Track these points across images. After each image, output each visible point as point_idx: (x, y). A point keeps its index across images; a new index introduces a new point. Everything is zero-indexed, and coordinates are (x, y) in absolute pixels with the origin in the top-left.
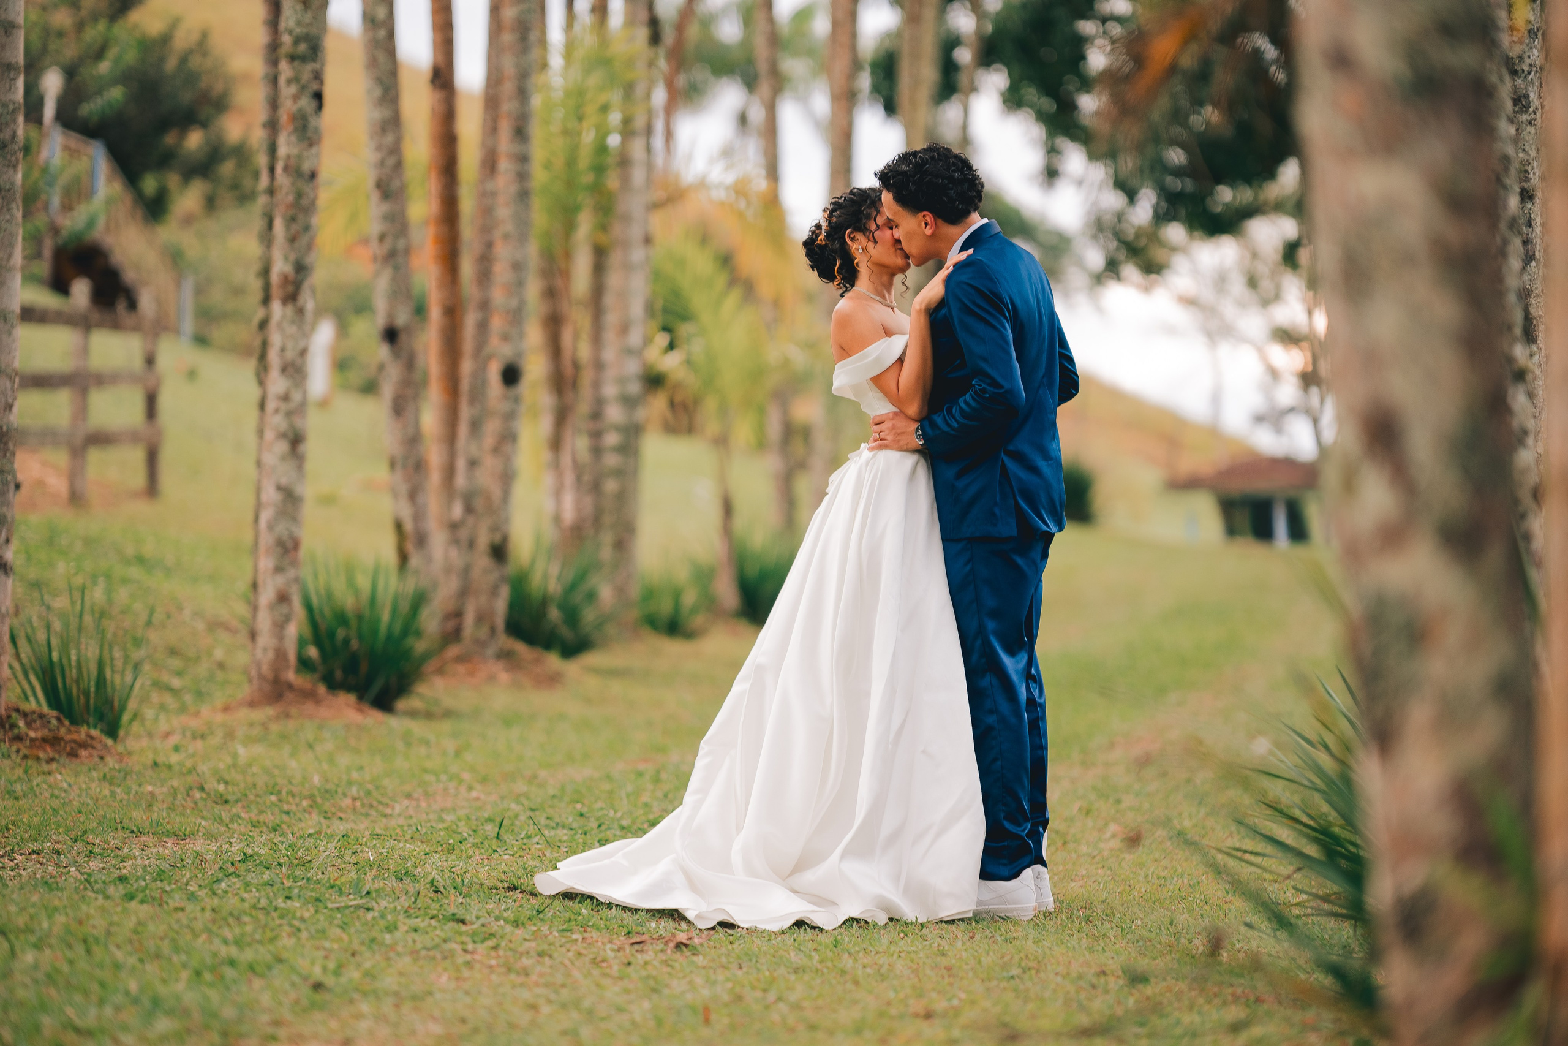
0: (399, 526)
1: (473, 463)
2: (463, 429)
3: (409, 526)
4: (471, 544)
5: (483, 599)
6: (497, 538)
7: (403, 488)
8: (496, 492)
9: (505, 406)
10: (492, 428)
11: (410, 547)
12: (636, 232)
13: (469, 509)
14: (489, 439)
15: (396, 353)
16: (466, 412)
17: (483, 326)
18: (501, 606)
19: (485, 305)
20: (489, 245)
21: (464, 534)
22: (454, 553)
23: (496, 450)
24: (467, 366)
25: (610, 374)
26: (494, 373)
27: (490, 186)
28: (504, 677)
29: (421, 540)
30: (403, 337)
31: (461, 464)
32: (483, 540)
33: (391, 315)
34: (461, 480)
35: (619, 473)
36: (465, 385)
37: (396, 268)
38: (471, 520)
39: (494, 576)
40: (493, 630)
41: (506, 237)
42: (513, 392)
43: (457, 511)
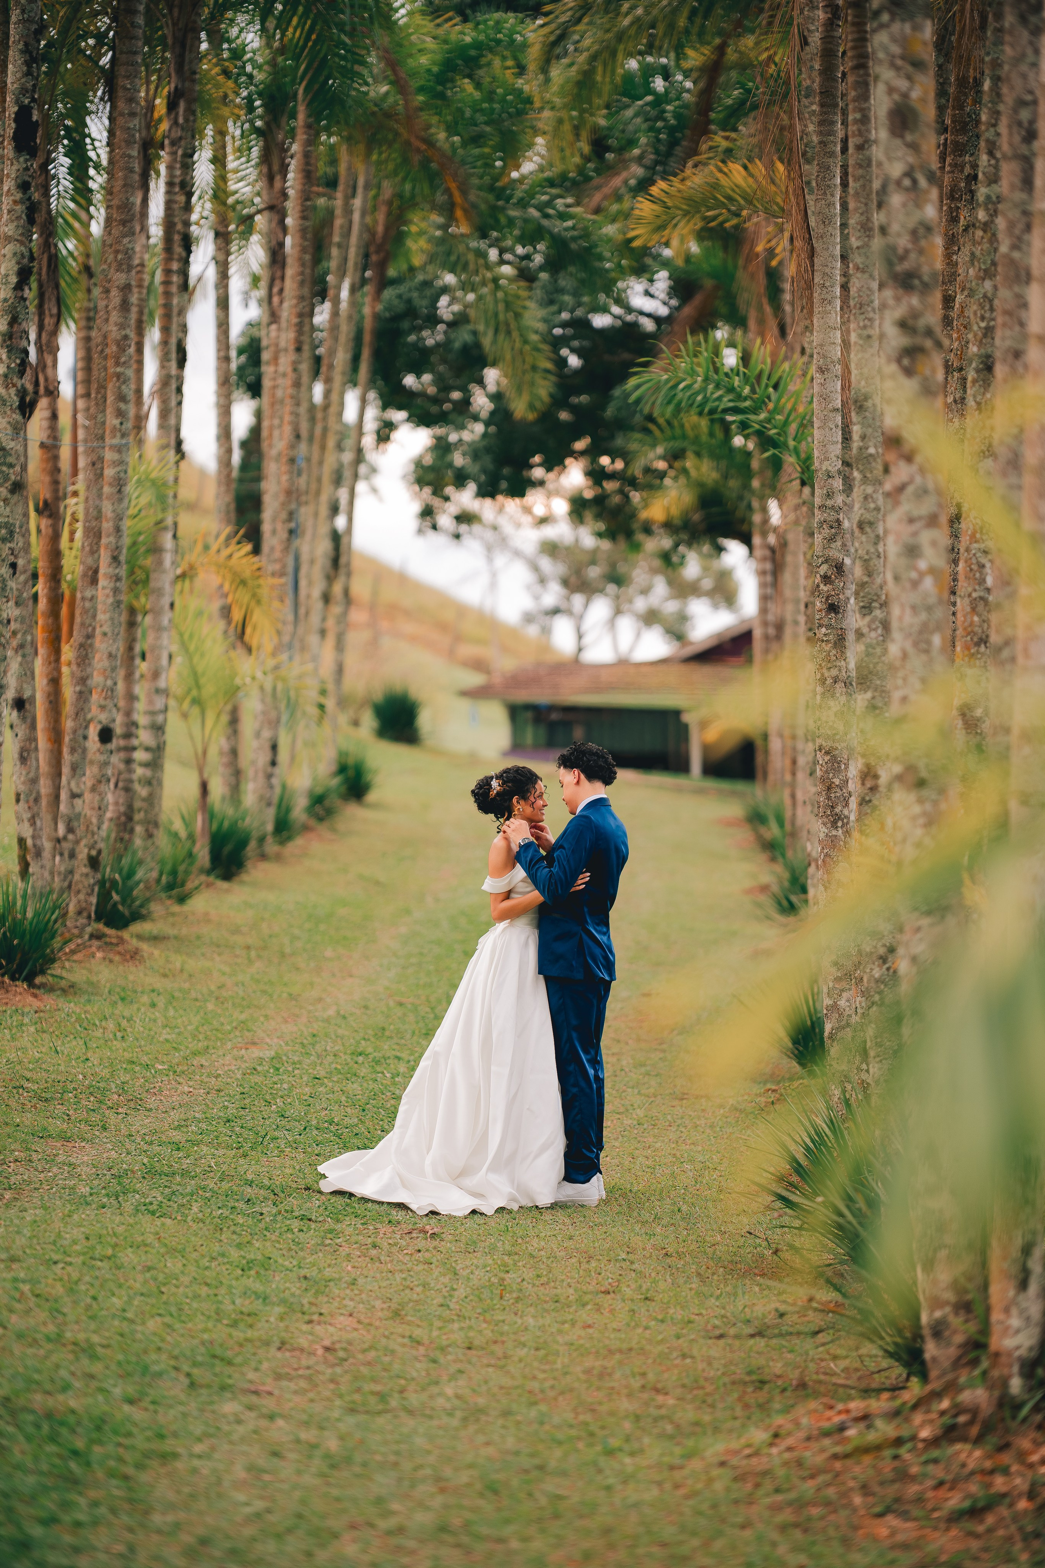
0: (21, 841)
1: (74, 796)
2: (66, 770)
3: (29, 842)
4: (72, 855)
5: (81, 896)
6: (94, 853)
7: (27, 815)
8: (94, 820)
9: (102, 758)
10: (90, 773)
11: (29, 858)
12: (166, 601)
13: (70, 830)
14: (88, 780)
15: (24, 719)
16: (67, 756)
17: (83, 696)
18: (94, 900)
19: (83, 680)
20: (90, 636)
21: (66, 846)
22: (58, 858)
23: (93, 789)
24: (68, 724)
25: (141, 706)
26: (93, 732)
27: (88, 594)
28: (99, 955)
29: (38, 854)
30: (27, 706)
31: (64, 795)
32: (83, 853)
33: (19, 690)
34: (62, 807)
35: (149, 783)
36: (67, 739)
37: (24, 656)
38: (70, 837)
39: (92, 881)
40: (89, 917)
41: (105, 634)
42: (109, 746)
43: (61, 830)
